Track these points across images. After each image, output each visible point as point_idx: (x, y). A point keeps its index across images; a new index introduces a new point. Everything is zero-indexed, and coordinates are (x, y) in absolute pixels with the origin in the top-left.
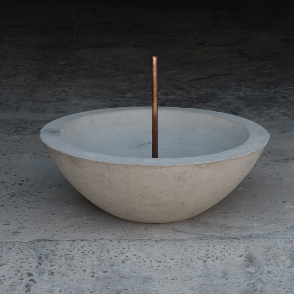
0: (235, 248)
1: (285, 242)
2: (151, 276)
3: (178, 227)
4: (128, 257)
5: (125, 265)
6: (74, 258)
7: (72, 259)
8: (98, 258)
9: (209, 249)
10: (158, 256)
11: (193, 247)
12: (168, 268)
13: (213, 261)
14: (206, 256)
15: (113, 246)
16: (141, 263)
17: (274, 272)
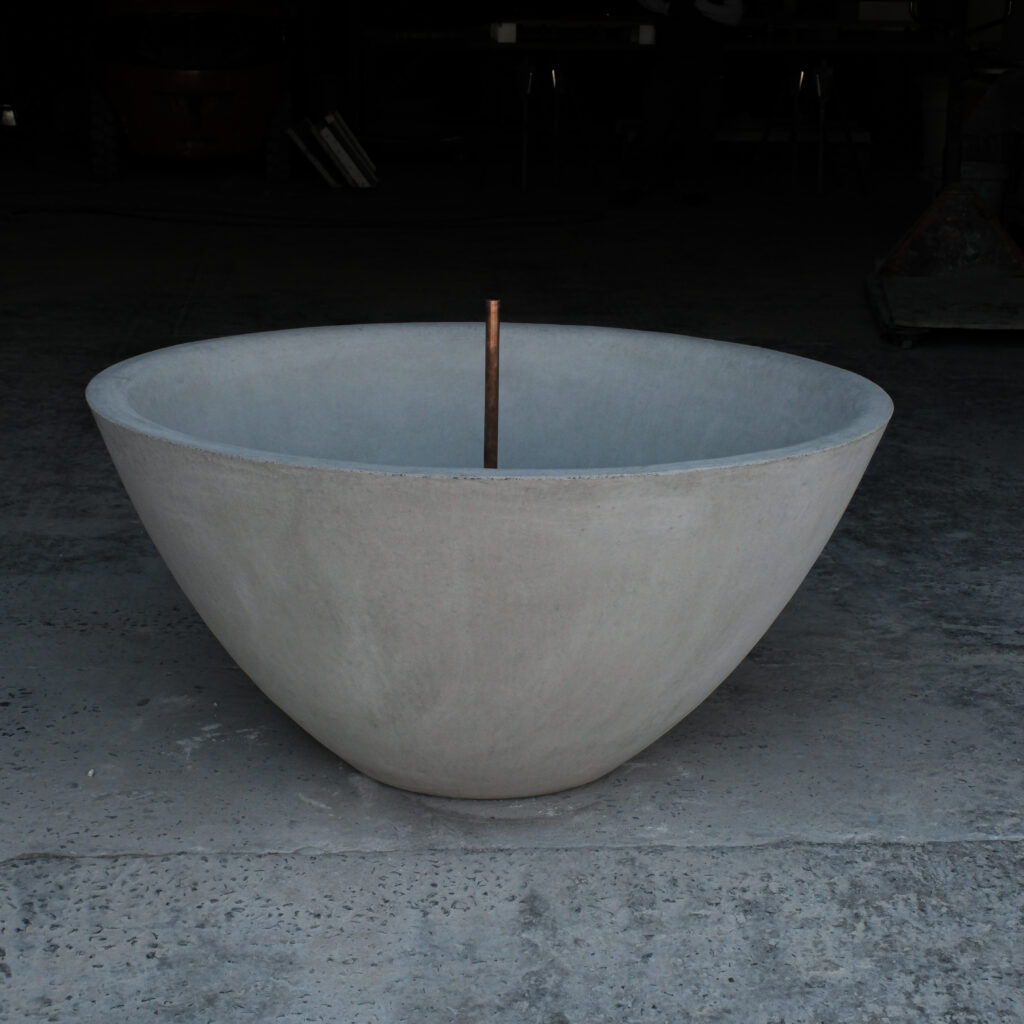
0: (498, 878)
1: (620, 862)
2: (294, 954)
3: (368, 818)
4: (240, 902)
5: (233, 925)
6: (111, 905)
7: (107, 907)
8: (168, 904)
9: (438, 880)
10: (314, 900)
11: (400, 874)
12: (336, 933)
13: (446, 912)
14: (430, 900)
15: (207, 871)
16: (271, 919)
17: (590, 941)
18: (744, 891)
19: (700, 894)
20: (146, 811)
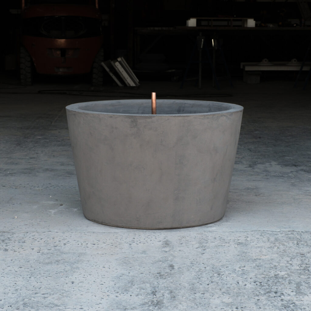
0: (156, 237)
1: (197, 234)
2: (86, 252)
4: (69, 241)
5: (66, 246)
6: (25, 242)
9: (135, 237)
10: (93, 241)
11: (123, 236)
12: (100, 248)
13: (137, 244)
14: (132, 241)
15: (58, 235)
16: (79, 245)
17: (184, 251)
18: (238, 240)
19: (223, 241)
20: (38, 224)
